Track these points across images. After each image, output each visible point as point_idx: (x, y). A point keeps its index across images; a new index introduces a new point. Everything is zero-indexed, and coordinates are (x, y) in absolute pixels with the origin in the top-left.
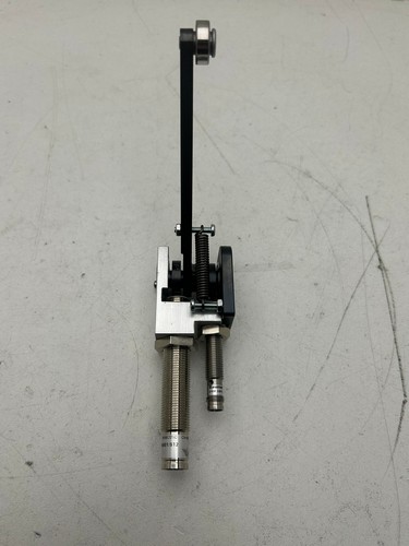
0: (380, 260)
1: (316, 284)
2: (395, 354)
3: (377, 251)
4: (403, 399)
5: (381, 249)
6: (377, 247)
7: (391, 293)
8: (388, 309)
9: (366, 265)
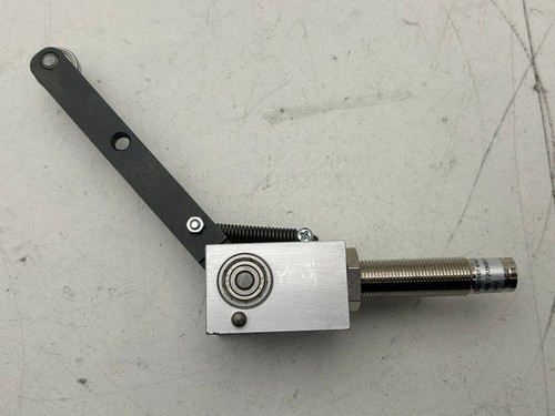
0: (537, 77)
1: (445, 120)
3: (533, 64)
5: (538, 61)
6: (533, 58)
7: (551, 125)
8: (545, 149)
9: (516, 86)
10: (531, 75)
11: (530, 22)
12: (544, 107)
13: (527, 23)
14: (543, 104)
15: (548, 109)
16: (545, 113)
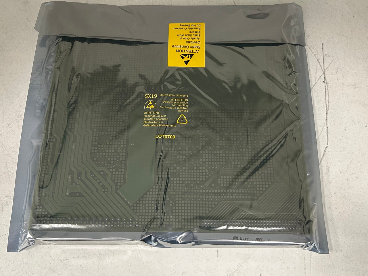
2: (326, 125)
3: (324, 73)
4: (326, 146)
5: (326, 72)
6: (324, 71)
7: (328, 95)
8: (325, 103)
9: (317, 80)
10: (323, 77)
11: (325, 59)
12: (327, 88)
13: (323, 59)
14: (326, 87)
15: (328, 89)
16: (327, 91)
